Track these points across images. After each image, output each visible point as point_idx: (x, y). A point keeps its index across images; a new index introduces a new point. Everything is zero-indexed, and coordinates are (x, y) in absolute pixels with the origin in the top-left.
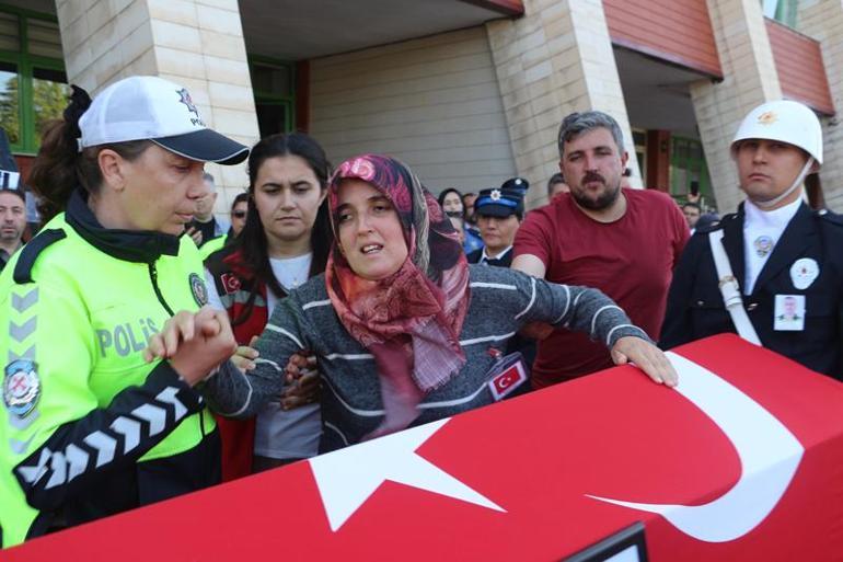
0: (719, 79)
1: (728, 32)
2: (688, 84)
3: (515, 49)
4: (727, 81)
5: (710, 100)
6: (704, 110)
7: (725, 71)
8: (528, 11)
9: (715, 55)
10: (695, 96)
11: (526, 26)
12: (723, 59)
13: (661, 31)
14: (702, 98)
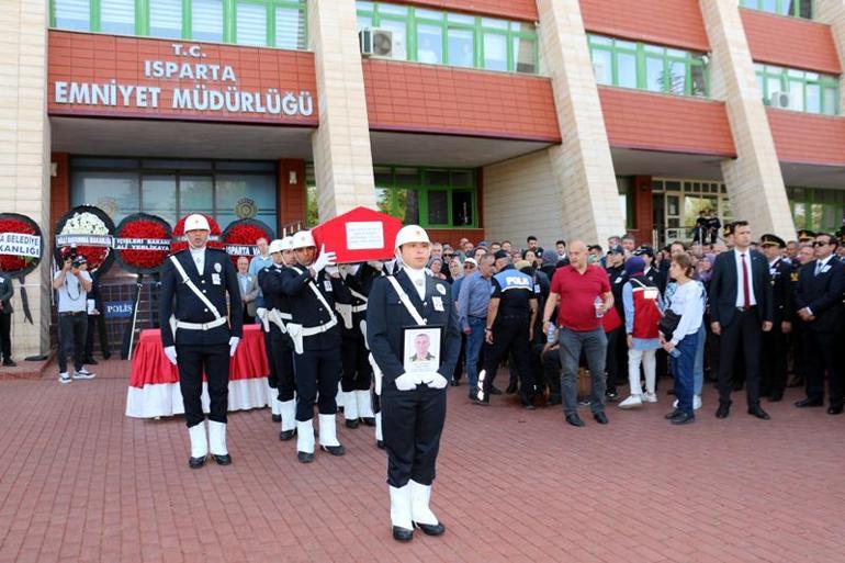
0: (735, 157)
1: (739, 128)
2: (719, 161)
3: (560, 160)
4: (739, 159)
5: (731, 171)
6: (729, 177)
7: (738, 153)
8: (564, 141)
9: (732, 143)
10: (723, 168)
11: (563, 148)
12: (737, 145)
13: (697, 131)
14: (727, 170)
